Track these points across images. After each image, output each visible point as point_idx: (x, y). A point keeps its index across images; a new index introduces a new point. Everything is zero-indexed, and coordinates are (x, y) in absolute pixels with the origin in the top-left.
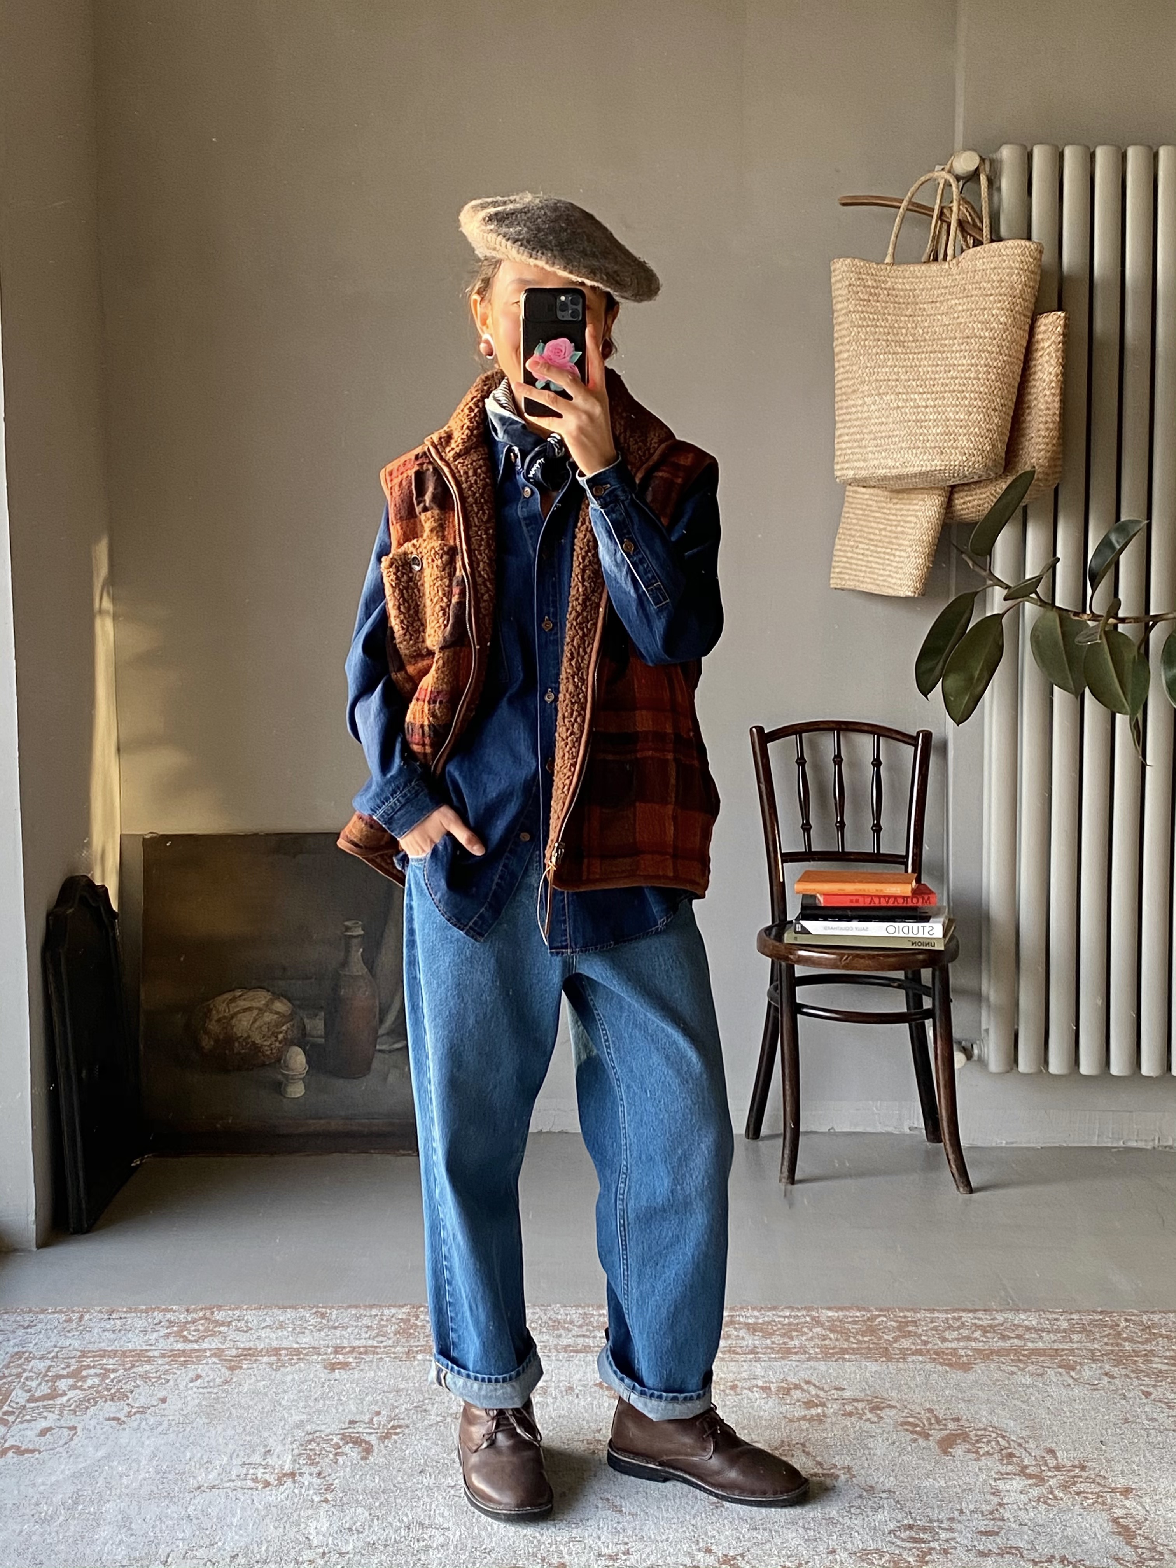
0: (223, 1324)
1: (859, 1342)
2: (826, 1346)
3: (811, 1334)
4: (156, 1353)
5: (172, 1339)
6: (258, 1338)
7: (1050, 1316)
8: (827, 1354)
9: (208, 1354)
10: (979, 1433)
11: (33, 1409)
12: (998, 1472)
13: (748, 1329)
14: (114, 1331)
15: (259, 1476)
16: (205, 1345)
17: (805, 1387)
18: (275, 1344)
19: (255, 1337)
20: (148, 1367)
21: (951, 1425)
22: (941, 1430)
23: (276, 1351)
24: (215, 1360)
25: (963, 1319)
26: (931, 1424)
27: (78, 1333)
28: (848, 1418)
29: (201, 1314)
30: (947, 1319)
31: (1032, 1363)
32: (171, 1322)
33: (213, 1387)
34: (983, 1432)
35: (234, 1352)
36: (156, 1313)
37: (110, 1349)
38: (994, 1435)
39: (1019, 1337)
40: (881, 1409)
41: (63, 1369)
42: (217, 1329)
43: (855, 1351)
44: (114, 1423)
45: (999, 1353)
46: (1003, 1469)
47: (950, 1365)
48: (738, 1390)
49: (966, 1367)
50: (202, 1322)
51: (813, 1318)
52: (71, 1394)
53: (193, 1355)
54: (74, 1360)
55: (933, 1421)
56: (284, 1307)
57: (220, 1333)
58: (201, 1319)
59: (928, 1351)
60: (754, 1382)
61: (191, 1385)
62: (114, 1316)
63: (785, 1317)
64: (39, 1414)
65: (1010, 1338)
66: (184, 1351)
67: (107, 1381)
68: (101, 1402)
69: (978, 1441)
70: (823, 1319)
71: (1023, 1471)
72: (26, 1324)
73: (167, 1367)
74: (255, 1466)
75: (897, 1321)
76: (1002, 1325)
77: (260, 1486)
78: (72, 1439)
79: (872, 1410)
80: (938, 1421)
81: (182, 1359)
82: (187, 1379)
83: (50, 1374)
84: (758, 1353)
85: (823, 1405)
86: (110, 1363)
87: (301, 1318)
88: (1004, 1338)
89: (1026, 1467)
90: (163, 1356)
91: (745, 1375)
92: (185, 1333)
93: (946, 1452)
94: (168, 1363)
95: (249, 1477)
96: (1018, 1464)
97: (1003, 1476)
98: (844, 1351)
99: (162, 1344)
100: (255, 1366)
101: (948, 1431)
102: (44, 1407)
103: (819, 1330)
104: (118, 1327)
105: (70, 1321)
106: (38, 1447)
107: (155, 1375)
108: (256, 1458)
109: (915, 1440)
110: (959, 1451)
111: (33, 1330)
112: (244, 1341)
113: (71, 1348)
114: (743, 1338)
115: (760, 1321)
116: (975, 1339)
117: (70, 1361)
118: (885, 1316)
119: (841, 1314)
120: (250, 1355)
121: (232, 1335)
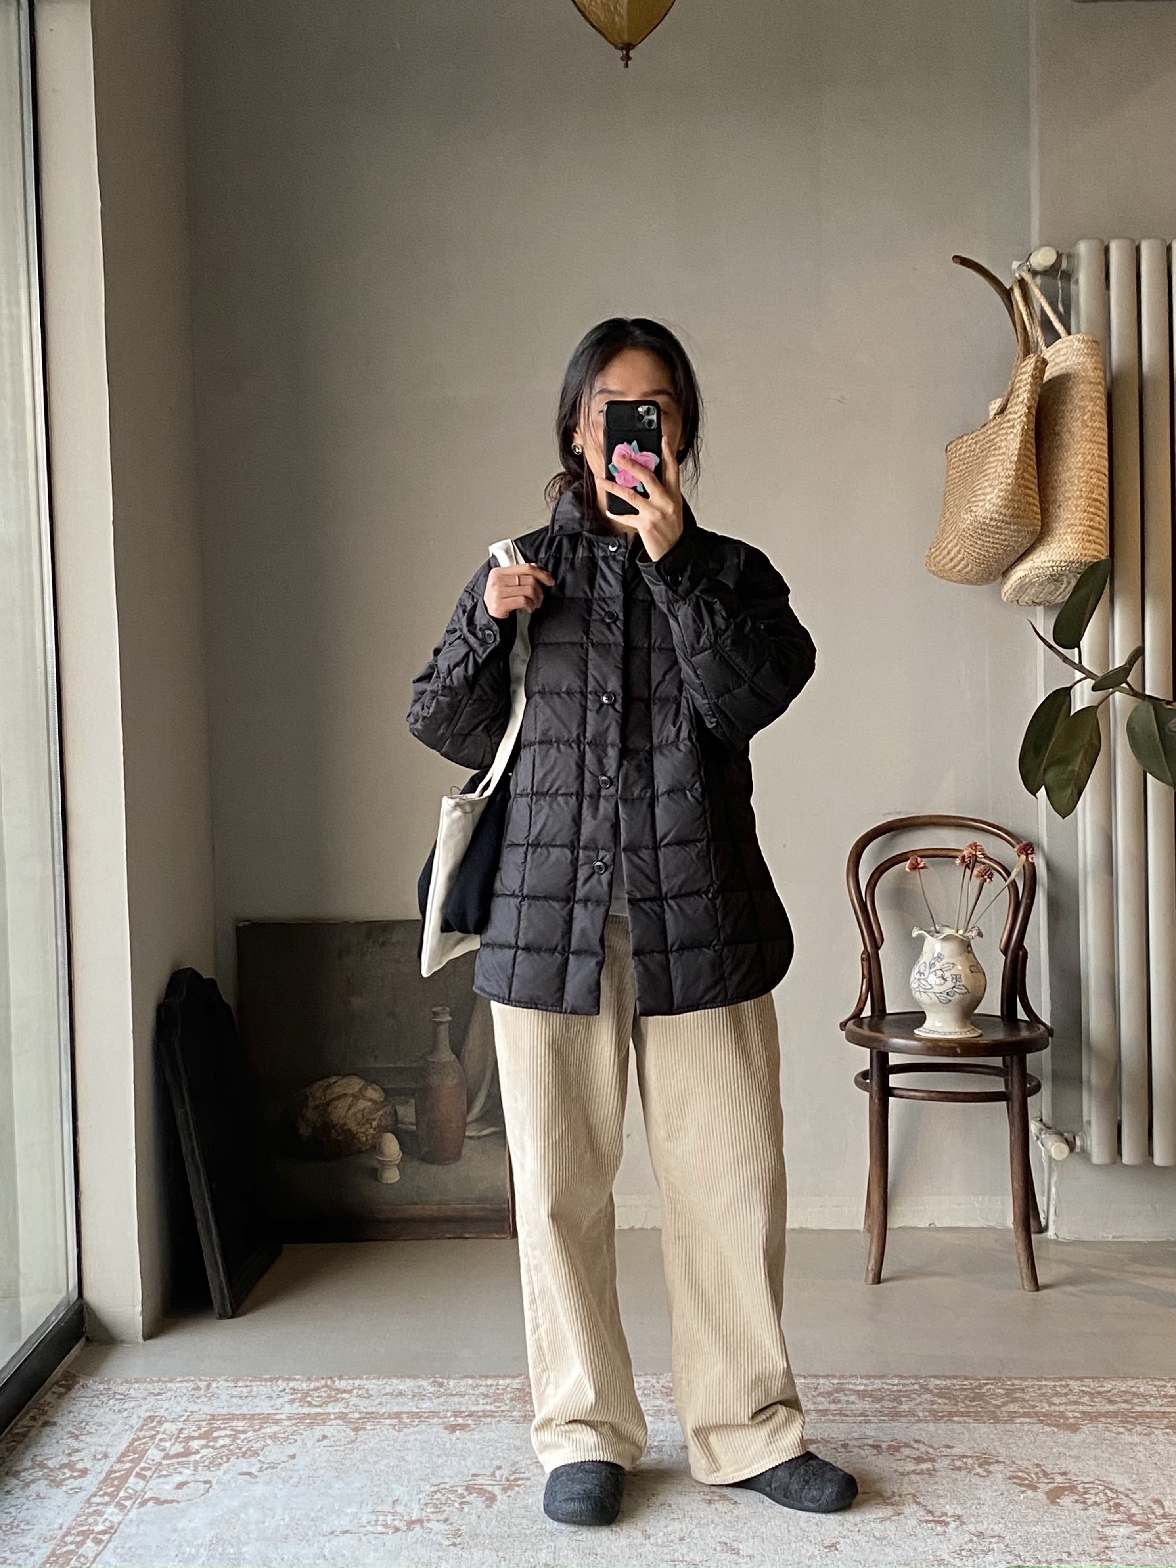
0: (345, 1391)
1: (967, 1406)
2: (934, 1410)
3: (919, 1400)
4: (283, 1416)
5: (296, 1404)
6: (381, 1404)
7: (1157, 1383)
8: (936, 1416)
9: (332, 1416)
10: (1087, 1486)
11: (168, 1466)
12: (1106, 1520)
13: (859, 1396)
14: (241, 1397)
15: (389, 1522)
16: (329, 1409)
17: (916, 1446)
18: (396, 1409)
19: (376, 1402)
20: (276, 1428)
21: (1059, 1479)
22: (1049, 1483)
23: (398, 1415)
24: (340, 1422)
25: (1071, 1387)
26: (1038, 1478)
27: (206, 1399)
28: (957, 1472)
29: (323, 1382)
30: (1055, 1386)
31: (1140, 1424)
32: (294, 1390)
33: (340, 1446)
34: (1091, 1485)
35: (357, 1415)
36: (280, 1382)
37: (238, 1412)
38: (1101, 1488)
39: (1126, 1401)
40: (990, 1464)
41: (194, 1431)
42: (339, 1396)
43: (962, 1414)
44: (247, 1477)
45: (1106, 1415)
46: (1110, 1517)
47: (1057, 1426)
48: (849, 1449)
49: (1074, 1428)
50: (325, 1389)
51: (921, 1386)
52: (204, 1452)
53: (319, 1418)
54: (204, 1423)
55: (1040, 1475)
56: (402, 1377)
57: (343, 1399)
58: (323, 1387)
59: (1036, 1414)
60: (866, 1441)
61: (317, 1444)
62: (240, 1384)
63: (894, 1385)
64: (176, 1469)
65: (1116, 1402)
66: (309, 1415)
67: (239, 1441)
68: (233, 1459)
69: (1085, 1493)
70: (931, 1387)
71: (1130, 1519)
72: (156, 1391)
73: (295, 1428)
74: (384, 1514)
75: (1004, 1389)
76: (1109, 1391)
77: (390, 1531)
78: (207, 1491)
79: (980, 1466)
80: (1045, 1474)
81: (308, 1421)
82: (315, 1438)
83: (182, 1436)
84: (867, 1416)
85: (933, 1460)
86: (240, 1425)
87: (419, 1387)
88: (1111, 1402)
89: (1134, 1515)
90: (289, 1418)
91: (856, 1435)
92: (309, 1399)
93: (1053, 1502)
94: (295, 1425)
95: (379, 1523)
96: (1125, 1513)
97: (1110, 1523)
98: (951, 1414)
99: (288, 1409)
100: (378, 1427)
101: (1056, 1485)
102: (179, 1463)
103: (927, 1396)
104: (245, 1394)
105: (198, 1388)
106: (176, 1498)
107: (283, 1435)
108: (386, 1508)
109: (1023, 1492)
110: (1066, 1501)
111: (163, 1397)
112: (366, 1406)
113: (201, 1412)
114: (853, 1403)
115: (870, 1388)
116: (1084, 1404)
117: (201, 1423)
118: (992, 1384)
119: (949, 1382)
120: (373, 1418)
121: (354, 1400)
